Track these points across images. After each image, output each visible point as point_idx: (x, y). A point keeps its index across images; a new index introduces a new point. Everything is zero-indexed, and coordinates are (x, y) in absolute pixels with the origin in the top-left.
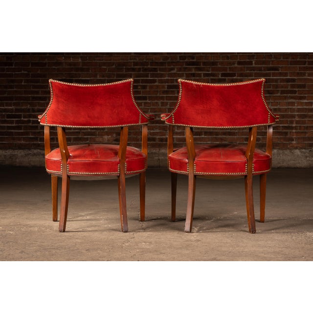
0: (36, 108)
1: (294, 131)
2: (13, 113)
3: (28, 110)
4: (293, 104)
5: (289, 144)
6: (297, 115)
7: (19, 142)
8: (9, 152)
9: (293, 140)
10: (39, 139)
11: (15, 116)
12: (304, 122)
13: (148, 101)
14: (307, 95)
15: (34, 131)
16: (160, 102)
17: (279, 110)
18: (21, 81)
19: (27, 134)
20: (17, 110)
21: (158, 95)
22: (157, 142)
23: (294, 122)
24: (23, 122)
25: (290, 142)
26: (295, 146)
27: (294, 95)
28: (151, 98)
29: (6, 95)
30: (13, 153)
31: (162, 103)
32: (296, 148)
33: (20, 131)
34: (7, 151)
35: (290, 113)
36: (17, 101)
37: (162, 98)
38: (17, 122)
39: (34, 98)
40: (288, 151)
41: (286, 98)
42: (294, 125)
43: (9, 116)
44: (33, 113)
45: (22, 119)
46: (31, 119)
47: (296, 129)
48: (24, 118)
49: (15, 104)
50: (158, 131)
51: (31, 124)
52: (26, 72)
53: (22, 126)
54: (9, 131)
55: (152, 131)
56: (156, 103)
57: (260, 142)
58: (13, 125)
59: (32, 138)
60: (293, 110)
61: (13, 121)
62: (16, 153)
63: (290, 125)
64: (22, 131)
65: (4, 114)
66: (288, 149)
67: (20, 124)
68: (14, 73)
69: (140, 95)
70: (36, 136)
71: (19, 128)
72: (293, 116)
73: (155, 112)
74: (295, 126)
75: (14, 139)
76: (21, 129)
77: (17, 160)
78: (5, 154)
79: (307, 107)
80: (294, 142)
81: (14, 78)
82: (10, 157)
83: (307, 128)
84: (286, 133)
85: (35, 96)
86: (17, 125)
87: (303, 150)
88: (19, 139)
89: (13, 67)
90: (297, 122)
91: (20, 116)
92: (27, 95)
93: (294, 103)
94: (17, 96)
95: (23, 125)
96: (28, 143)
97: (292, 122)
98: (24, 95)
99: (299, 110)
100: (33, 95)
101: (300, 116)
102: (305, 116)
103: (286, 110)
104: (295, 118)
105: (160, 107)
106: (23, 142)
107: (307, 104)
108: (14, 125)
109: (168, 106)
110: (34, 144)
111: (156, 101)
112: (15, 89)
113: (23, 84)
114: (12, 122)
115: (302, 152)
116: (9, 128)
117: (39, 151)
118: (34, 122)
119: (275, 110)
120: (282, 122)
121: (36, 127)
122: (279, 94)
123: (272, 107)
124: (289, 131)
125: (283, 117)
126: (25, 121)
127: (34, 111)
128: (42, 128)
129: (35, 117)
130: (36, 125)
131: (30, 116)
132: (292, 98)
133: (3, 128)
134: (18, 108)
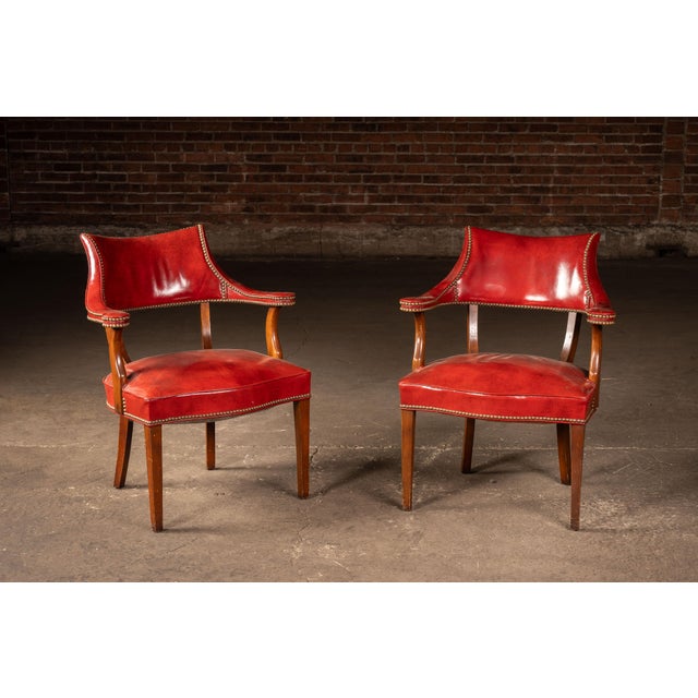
0: (106, 152)
1: (551, 195)
2: (67, 162)
3: (93, 157)
4: (550, 148)
5: (542, 217)
6: (557, 168)
7: (78, 212)
8: (61, 230)
9: (548, 211)
10: (112, 207)
11: (68, 168)
12: (568, 181)
13: (301, 142)
14: (574, 134)
15: (104, 193)
16: (322, 144)
17: (527, 159)
19: (92, 197)
20: (72, 157)
21: (319, 132)
22: (318, 213)
23: (552, 180)
24: (84, 177)
25: (543, 214)
26: (552, 220)
27: (552, 133)
28: (305, 137)
29: (52, 130)
31: (326, 145)
32: (553, 225)
33: (79, 193)
34: (58, 228)
35: (544, 165)
36: (71, 141)
37: (327, 137)
38: (74, 177)
39: (101, 136)
40: (540, 229)
41: (538, 138)
42: (551, 185)
43: (58, 167)
44: (101, 162)
45: (82, 172)
46: (98, 172)
47: (554, 192)
48: (85, 170)
49: (68, 146)
50: (319, 194)
51: (97, 181)
53: (82, 184)
54: (61, 192)
55: (309, 194)
56: (316, 145)
57: (493, 214)
58: (66, 183)
59: (100, 205)
60: (551, 160)
61: (67, 175)
62: (73, 232)
63: (545, 185)
64: (83, 193)
65: (49, 162)
66: (540, 225)
67: (77, 182)
69: (288, 132)
70: (108, 202)
71: (77, 187)
72: (550, 170)
73: (313, 161)
74: (554, 187)
75: (68, 207)
76: (80, 190)
78: (55, 233)
79: (574, 155)
80: (550, 214)
82: (64, 238)
83: (573, 190)
84: (538, 199)
85: (104, 131)
86: (73, 182)
87: (566, 229)
88: (78, 207)
90: (557, 180)
91: (78, 168)
93: (553, 147)
95: (84, 182)
96: (92, 213)
97: (547, 180)
98: (83, 130)
99: (560, 159)
100: (99, 131)
101: (561, 170)
102: (570, 170)
103: (538, 159)
104: (552, 172)
105: (322, 152)
106: (84, 212)
107: (575, 149)
108: (68, 182)
109: (337, 151)
110: (104, 216)
111: (315, 142)
114: (64, 178)
115: (562, 232)
116: (59, 187)
117: (113, 228)
118: (102, 177)
119: (520, 158)
120: (531, 180)
121: (107, 187)
122: (527, 132)
123: (514, 155)
124: (542, 195)
125: (533, 170)
126: (88, 175)
127: (102, 158)
128: (117, 188)
129: (103, 168)
130: (106, 182)
131: (95, 167)
132: (550, 138)
133: (48, 187)
134: (74, 152)
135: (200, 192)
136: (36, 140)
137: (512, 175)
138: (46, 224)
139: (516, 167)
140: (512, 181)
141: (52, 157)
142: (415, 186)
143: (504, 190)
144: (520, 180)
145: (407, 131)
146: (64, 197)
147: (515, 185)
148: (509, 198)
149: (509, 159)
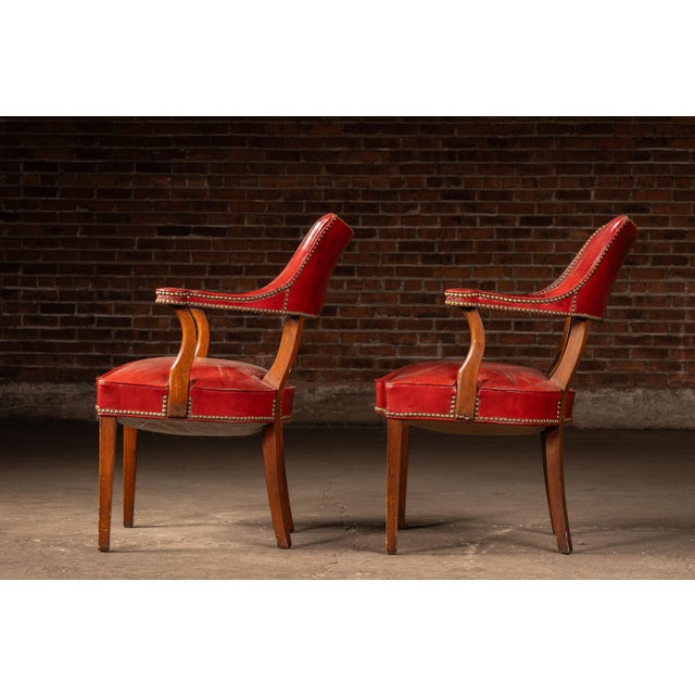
0: (106, 290)
1: (681, 347)
2: (56, 302)
3: (90, 295)
4: (679, 287)
5: (672, 375)
6: (689, 312)
7: (69, 366)
8: (45, 389)
9: (679, 368)
10: (112, 360)
11: (58, 309)
13: (356, 277)
15: (104, 341)
16: (383, 279)
17: (649, 300)
18: (75, 230)
19: (87, 347)
20: (64, 295)
21: (379, 265)
22: (376, 368)
23: (683, 328)
24: (79, 321)
25: (673, 372)
26: (684, 380)
27: (681, 267)
28: (362, 272)
29: (40, 261)
30: (56, 391)
31: (388, 282)
32: (686, 386)
33: (71, 341)
34: (42, 386)
35: (672, 307)
36: (65, 275)
37: (388, 271)
38: (64, 321)
39: (102, 269)
40: (668, 391)
41: (663, 273)
42: (682, 335)
43: (45, 309)
44: (99, 302)
45: (76, 314)
46: (95, 315)
47: (686, 344)
48: (79, 313)
49: (59, 282)
50: (378, 345)
51: (94, 327)
52: (86, 210)
53: (74, 330)
54: (47, 341)
55: (364, 345)
56: (375, 282)
57: (606, 371)
58: (55, 328)
59: (99, 357)
60: (679, 301)
61: (56, 318)
62: (61, 391)
63: (674, 335)
64: (75, 341)
65: (34, 302)
66: (669, 387)
67: (70, 327)
68: (58, 212)
69: (339, 265)
70: (108, 354)
71: (69, 334)
72: (680, 315)
73: (371, 302)
74: (685, 338)
75: (56, 359)
76: (73, 338)
77: (64, 407)
78: (37, 392)
80: (682, 373)
81: (58, 224)
82: (49, 399)
84: (664, 353)
85: (106, 263)
86: (63, 328)
88: (68, 360)
89: (57, 198)
90: (689, 328)
91: (70, 309)
92: (86, 263)
93: (683, 284)
94: (64, 262)
95: (77, 328)
96: (87, 368)
97: (676, 328)
98: (79, 262)
99: (693, 301)
100: (99, 262)
103: (664, 301)
104: (683, 318)
105: (383, 290)
106: (76, 366)
108: (58, 328)
109: (401, 290)
111: (373, 278)
112: (60, 248)
113: (78, 236)
114: (53, 322)
116: (45, 334)
118: (101, 321)
119: (640, 299)
120: (654, 328)
121: (107, 334)
122: (648, 266)
123: (633, 295)
124: (670, 347)
125: (657, 315)
126: (82, 319)
127: (101, 297)
128: (119, 335)
129: (104, 309)
130: (106, 328)
131: (93, 308)
132: (677, 273)
133: (33, 333)
134: (67, 289)
135: (225, 341)
136: (20, 274)
137: (629, 321)
138: (28, 380)
139: (635, 311)
140: (630, 329)
141: (38, 295)
142: (503, 335)
143: (621, 340)
144: (641, 327)
145: (492, 264)
146: (51, 347)
147: (635, 335)
148: (627, 350)
149: (626, 300)
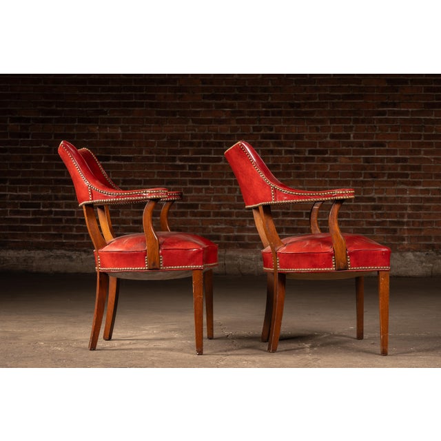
0: (60, 194)
1: (405, 227)
2: (30, 201)
3: (50, 197)
4: (404, 191)
5: (399, 245)
6: (410, 206)
7: (37, 240)
8: (23, 254)
9: (404, 240)
10: (63, 236)
11: (31, 205)
12: (418, 216)
13: (210, 186)
14: (422, 180)
15: (58, 225)
16: (226, 187)
17: (386, 199)
18: (41, 158)
19: (48, 229)
20: (34, 197)
21: (224, 178)
22: (223, 241)
23: (406, 216)
24: (43, 213)
25: (400, 242)
26: (407, 247)
27: (405, 179)
28: (213, 183)
29: (20, 177)
30: (29, 255)
31: (229, 189)
32: (408, 250)
33: (38, 225)
34: (21, 252)
35: (399, 204)
36: (34, 185)
37: (230, 182)
38: (34, 213)
39: (58, 181)
40: (398, 254)
41: (394, 183)
42: (405, 220)
43: (23, 205)
44: (55, 202)
45: (41, 209)
46: (53, 209)
47: (408, 225)
48: (44, 208)
49: (31, 189)
50: (224, 226)
51: (53, 216)
52: (47, 146)
53: (40, 218)
54: (24, 225)
55: (215, 227)
56: (222, 189)
58: (29, 217)
59: (56, 234)
60: (404, 200)
61: (29, 211)
62: (32, 255)
63: (401, 220)
64: (41, 225)
65: (16, 201)
66: (398, 251)
67: (37, 216)
68: (30, 147)
69: (200, 178)
70: (60, 232)
71: (37, 221)
72: (405, 208)
73: (220, 201)
74: (407, 222)
75: (30, 236)
76: (39, 223)
77: (34, 264)
78: (18, 256)
79: (423, 196)
80: (406, 243)
81: (30, 154)
82: (25, 260)
83: (422, 223)
84: (395, 231)
85: (59, 178)
86: (34, 217)
87: (418, 253)
88: (37, 236)
89: (30, 139)
90: (410, 216)
91: (38, 206)
92: (48, 177)
93: (406, 190)
94: (34, 177)
95: (42, 217)
96: (48, 241)
97: (402, 216)
98: (43, 177)
99: (412, 200)
100: (55, 178)
101: (413, 208)
102: (420, 208)
103: (395, 200)
104: (406, 210)
105: (226, 194)
106: (41, 240)
107: (422, 191)
108: (30, 217)
109: (238, 194)
110: (57, 243)
111: (221, 186)
112: (32, 169)
113: (43, 162)
114: (27, 213)
115: (415, 256)
116: (23, 221)
117: (63, 251)
118: (57, 213)
119: (380, 199)
120: (389, 216)
121: (60, 220)
122: (385, 179)
123: (376, 196)
124: (398, 227)
125: (391, 208)
126: (45, 212)
127: (57, 198)
128: (67, 221)
129: (58, 206)
130: (60, 217)
131: (51, 205)
132: (403, 183)
133: (15, 220)
134: (36, 194)
135: (131, 225)
136: (7, 184)
137: (374, 212)
138: (12, 249)
139: (378, 206)
140: (375, 217)
141: (18, 197)
142: (298, 220)
143: (369, 223)
144: (381, 215)
145: (292, 178)
146: (26, 228)
147: (377, 220)
148: (373, 229)
149: (372, 199)
